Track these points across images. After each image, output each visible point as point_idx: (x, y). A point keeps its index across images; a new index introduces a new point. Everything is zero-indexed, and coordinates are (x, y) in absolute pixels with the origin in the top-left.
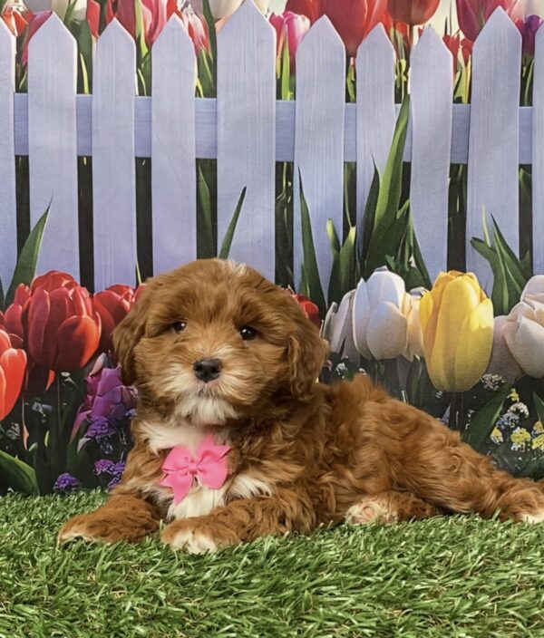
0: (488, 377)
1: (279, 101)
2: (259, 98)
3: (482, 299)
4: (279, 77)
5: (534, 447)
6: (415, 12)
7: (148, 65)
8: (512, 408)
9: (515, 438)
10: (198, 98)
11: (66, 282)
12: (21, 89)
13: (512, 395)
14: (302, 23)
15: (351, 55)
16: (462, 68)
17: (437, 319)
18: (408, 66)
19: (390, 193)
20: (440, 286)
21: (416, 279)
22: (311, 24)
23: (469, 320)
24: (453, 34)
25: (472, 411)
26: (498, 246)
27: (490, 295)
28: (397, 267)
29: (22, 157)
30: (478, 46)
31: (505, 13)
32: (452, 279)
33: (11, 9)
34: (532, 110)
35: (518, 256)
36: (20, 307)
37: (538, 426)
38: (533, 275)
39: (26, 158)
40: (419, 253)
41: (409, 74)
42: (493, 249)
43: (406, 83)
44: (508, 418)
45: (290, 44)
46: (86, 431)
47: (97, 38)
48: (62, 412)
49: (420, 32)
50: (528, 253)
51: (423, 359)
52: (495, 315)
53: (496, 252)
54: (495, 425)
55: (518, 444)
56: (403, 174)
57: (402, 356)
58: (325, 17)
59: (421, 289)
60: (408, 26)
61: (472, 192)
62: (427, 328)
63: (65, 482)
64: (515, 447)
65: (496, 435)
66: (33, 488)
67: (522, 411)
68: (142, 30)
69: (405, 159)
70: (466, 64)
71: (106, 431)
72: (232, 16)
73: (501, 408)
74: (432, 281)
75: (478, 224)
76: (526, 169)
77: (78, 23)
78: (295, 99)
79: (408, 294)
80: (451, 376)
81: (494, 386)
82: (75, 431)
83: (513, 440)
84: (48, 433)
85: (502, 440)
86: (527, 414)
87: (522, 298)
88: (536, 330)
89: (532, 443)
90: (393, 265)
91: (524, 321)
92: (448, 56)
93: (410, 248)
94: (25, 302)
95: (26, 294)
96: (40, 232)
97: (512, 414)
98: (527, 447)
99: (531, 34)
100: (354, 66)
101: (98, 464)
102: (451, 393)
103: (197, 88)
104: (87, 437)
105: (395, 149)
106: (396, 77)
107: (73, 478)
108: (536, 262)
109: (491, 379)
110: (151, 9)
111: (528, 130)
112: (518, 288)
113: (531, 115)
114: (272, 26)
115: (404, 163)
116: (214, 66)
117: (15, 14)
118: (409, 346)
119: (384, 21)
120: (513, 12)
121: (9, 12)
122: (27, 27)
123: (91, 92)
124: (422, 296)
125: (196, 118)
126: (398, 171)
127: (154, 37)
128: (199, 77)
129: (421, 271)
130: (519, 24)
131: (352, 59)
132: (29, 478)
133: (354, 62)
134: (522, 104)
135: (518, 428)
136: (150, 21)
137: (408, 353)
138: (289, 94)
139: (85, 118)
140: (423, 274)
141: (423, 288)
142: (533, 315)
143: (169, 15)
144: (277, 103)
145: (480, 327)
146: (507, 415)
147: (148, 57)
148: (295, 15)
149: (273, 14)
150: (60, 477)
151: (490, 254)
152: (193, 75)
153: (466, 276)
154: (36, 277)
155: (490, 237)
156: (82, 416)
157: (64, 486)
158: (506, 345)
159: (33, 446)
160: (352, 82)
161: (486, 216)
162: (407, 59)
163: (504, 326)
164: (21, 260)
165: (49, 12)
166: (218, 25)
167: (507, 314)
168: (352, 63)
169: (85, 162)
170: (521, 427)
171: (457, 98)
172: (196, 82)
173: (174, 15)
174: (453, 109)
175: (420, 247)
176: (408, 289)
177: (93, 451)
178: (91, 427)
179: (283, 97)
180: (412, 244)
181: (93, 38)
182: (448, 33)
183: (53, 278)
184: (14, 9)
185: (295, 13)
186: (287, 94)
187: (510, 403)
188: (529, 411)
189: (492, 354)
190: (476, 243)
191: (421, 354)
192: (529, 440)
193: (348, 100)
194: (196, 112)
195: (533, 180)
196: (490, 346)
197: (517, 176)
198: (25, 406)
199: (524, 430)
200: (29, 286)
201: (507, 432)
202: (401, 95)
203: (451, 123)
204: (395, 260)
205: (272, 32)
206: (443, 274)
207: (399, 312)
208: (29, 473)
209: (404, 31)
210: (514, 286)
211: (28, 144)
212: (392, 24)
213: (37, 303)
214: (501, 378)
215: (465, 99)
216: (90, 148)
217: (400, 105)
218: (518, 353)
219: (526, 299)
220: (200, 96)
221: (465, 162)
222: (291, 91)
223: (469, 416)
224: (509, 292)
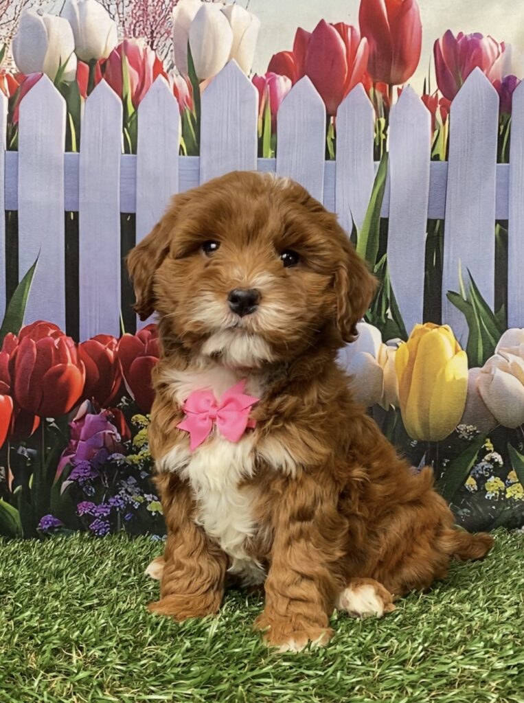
0: (462, 427)
1: (260, 159)
2: (241, 157)
3: (456, 351)
4: (260, 136)
5: (508, 496)
6: (394, 73)
7: (134, 124)
8: (487, 457)
9: (489, 487)
10: (182, 156)
11: (52, 331)
12: (12, 146)
13: (486, 445)
14: (283, 83)
15: (331, 114)
16: (440, 126)
17: (413, 369)
18: (387, 124)
19: (367, 248)
20: (416, 338)
21: (393, 330)
22: (293, 85)
23: (444, 372)
24: (431, 94)
25: (447, 461)
26: (474, 299)
27: (465, 347)
28: (374, 319)
29: (12, 211)
30: (456, 105)
31: (483, 74)
32: (427, 331)
33: (4, 71)
34: (509, 167)
35: (493, 310)
36: (8, 355)
37: (512, 476)
38: (507, 329)
39: (15, 213)
40: (396, 306)
41: (388, 132)
42: (468, 302)
43: (385, 141)
44: (483, 467)
45: (272, 103)
46: (69, 474)
47: (85, 98)
48: (46, 456)
49: (399, 91)
50: (503, 307)
51: (398, 409)
52: (470, 367)
53: (471, 305)
54: (469, 474)
55: (493, 492)
56: (380, 229)
57: (378, 404)
58: (306, 77)
59: (397, 340)
60: (388, 86)
61: (449, 247)
62: (402, 378)
63: (48, 523)
64: (489, 495)
65: (471, 483)
66: (17, 528)
67: (496, 460)
68: (129, 90)
69: (383, 215)
70: (444, 123)
71: (88, 474)
72: (216, 76)
73: (476, 458)
74: (408, 332)
75: (454, 278)
76: (503, 224)
77: (68, 84)
78: (276, 157)
79: (384, 345)
80: (425, 425)
81: (469, 436)
82: (59, 473)
83: (487, 489)
84: (32, 476)
85: (476, 488)
86: (502, 463)
87: (496, 352)
88: (510, 382)
89: (505, 492)
90: (370, 317)
91: (498, 373)
92: (426, 114)
93: (387, 299)
94: (12, 351)
95: (14, 343)
96: (28, 283)
97: (486, 463)
98: (500, 495)
99: (508, 94)
100: (334, 125)
101: (80, 506)
102: (425, 442)
103: (181, 146)
104: (70, 480)
105: (373, 206)
106: (375, 135)
107: (56, 520)
108: (511, 316)
109: (466, 429)
110: (138, 70)
111: (504, 187)
112: (493, 341)
113: (508, 171)
114: (254, 87)
115: (381, 218)
116: (197, 125)
117: (8, 76)
118: (384, 395)
119: (363, 81)
120: (490, 72)
121: (2, 74)
122: (19, 88)
123: (78, 150)
124: (398, 347)
125: (180, 175)
126: (376, 227)
127: (141, 97)
128: (183, 136)
129: (397, 323)
130: (496, 84)
131: (332, 118)
132: (14, 519)
133: (334, 120)
134: (499, 161)
135: (493, 477)
136: (137, 81)
137: (384, 402)
138: (271, 152)
139: (72, 174)
140: (399, 326)
141: (399, 340)
142: (507, 367)
143: (155, 77)
144: (258, 161)
145: (454, 378)
146: (481, 464)
147: (135, 116)
148: (278, 76)
149: (256, 74)
150: (43, 518)
151: (465, 307)
152: (177, 133)
153: (441, 328)
154: (23, 326)
155: (466, 291)
156: (65, 460)
157: (47, 527)
158: (480, 396)
159: (18, 488)
160: (332, 140)
161: (462, 270)
162: (386, 117)
163: (478, 378)
164: (10, 310)
165: (40, 73)
166: (202, 86)
167: (481, 367)
168: (332, 122)
169: (72, 218)
170: (495, 476)
171: (435, 156)
172: (180, 141)
173: (160, 76)
174: (431, 166)
175: (397, 299)
176: (384, 340)
177: (76, 493)
178: (74, 470)
179: (264, 155)
180: (389, 297)
181: (82, 98)
182: (427, 93)
183: (40, 328)
184: (7, 71)
185: (277, 73)
186: (268, 152)
187: (484, 452)
188: (504, 460)
189: (466, 404)
190: (452, 296)
191: (397, 404)
192: (502, 489)
193: (328, 157)
194: (179, 170)
195: (509, 235)
196: (465, 397)
197: (493, 231)
198: (11, 449)
199: (498, 479)
200: (17, 334)
201: (481, 480)
202: (380, 153)
203: (428, 179)
204: (371, 313)
205: (255, 93)
206: (419, 326)
207: (375, 362)
208: (13, 515)
209: (383, 90)
210: (488, 340)
211: (17, 200)
212: (371, 84)
213: (24, 351)
214: (475, 429)
215: (442, 156)
216: (77, 203)
217: (378, 163)
218: (492, 403)
219: (500, 352)
220: (184, 154)
221: (442, 218)
222: (272, 149)
223: (445, 465)
224: (484, 344)
